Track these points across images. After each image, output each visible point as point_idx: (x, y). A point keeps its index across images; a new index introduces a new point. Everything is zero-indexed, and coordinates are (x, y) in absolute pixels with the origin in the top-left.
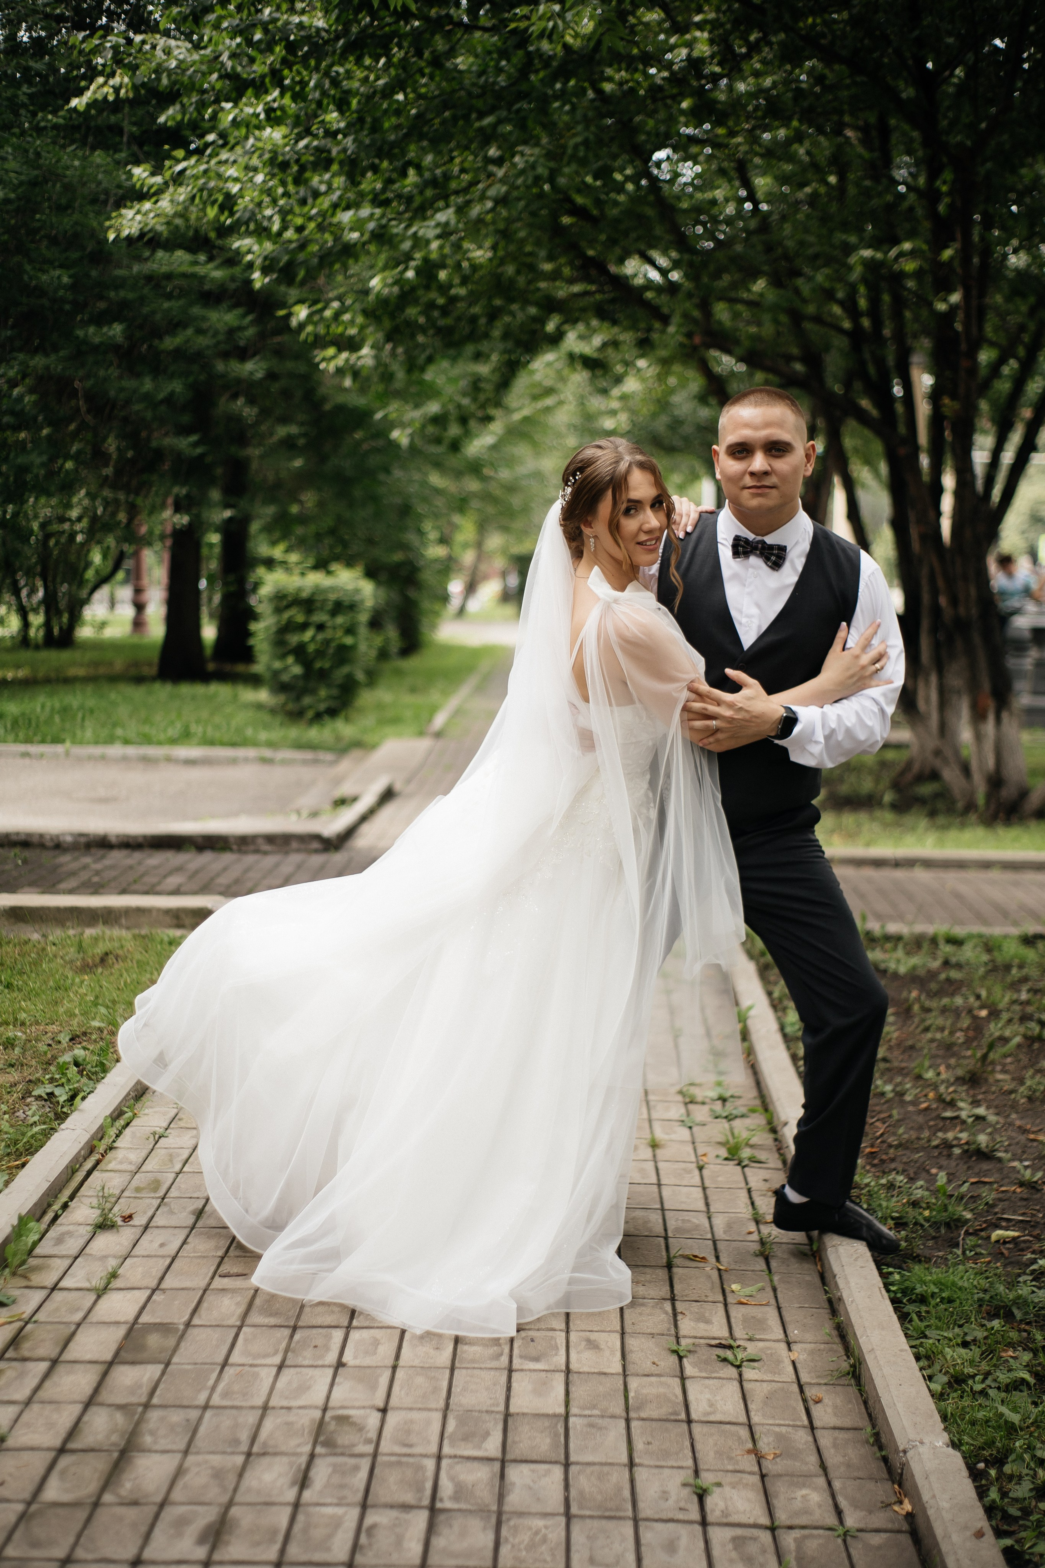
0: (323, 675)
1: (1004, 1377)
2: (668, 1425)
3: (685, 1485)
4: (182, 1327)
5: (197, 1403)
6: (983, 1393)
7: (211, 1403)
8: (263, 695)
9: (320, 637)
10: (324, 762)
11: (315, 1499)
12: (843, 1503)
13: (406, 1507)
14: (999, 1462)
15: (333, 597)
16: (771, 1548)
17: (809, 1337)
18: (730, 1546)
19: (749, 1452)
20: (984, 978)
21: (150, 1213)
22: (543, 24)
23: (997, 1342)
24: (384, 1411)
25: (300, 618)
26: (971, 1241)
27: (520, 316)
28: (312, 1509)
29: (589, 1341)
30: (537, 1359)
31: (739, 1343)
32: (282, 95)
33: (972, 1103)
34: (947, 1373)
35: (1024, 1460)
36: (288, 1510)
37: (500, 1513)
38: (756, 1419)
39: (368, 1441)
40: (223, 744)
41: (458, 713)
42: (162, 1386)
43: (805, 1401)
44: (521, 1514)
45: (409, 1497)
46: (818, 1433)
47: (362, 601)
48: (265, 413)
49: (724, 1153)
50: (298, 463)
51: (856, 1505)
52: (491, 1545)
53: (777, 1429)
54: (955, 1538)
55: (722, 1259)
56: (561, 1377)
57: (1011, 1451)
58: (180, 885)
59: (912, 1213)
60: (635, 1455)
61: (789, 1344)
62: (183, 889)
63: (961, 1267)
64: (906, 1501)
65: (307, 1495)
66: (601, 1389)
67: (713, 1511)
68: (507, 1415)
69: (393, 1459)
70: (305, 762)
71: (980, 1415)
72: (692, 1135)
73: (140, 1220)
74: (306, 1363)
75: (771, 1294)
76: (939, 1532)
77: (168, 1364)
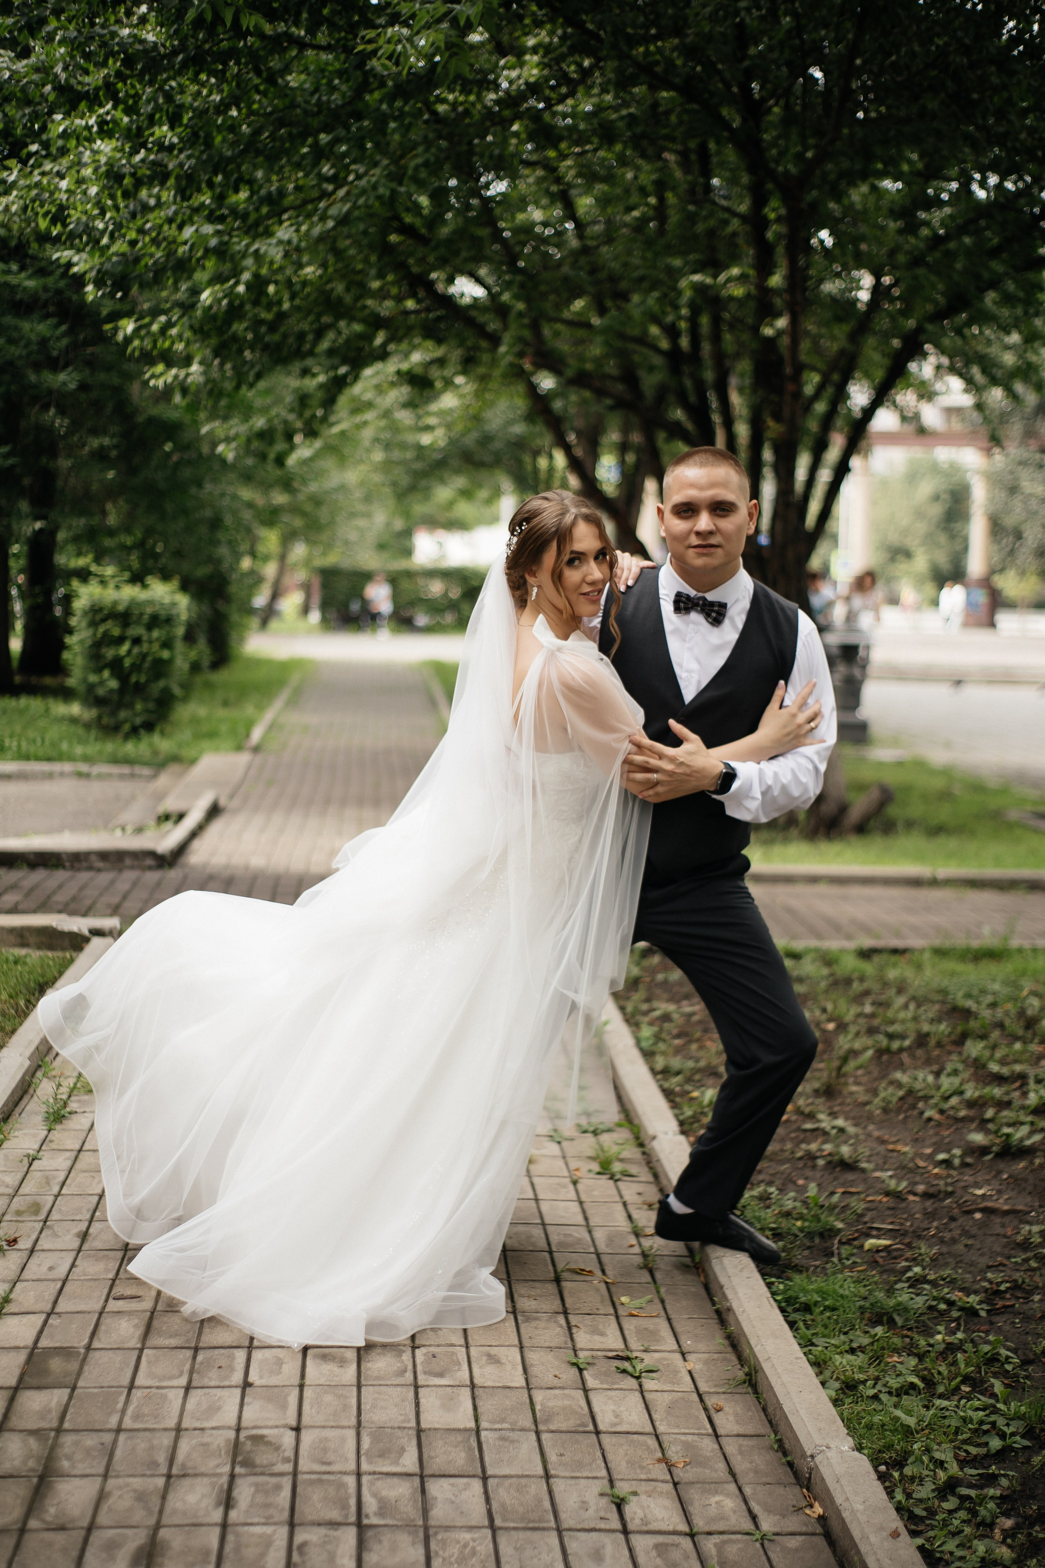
0: (139, 689)
1: (894, 1383)
2: (577, 1436)
3: (602, 1495)
4: (82, 1351)
5: (109, 1426)
6: (875, 1397)
7: (124, 1426)
8: (75, 709)
9: (136, 650)
10: (140, 776)
11: (242, 1520)
12: (756, 1508)
13: (333, 1524)
14: (899, 1464)
15: (149, 610)
16: (694, 1555)
17: (702, 1347)
18: (654, 1553)
19: (659, 1461)
20: (826, 992)
21: (34, 1237)
22: (391, 47)
23: (883, 1348)
24: (297, 1429)
25: (116, 632)
26: (845, 1250)
27: (346, 332)
28: (240, 1529)
29: (489, 1356)
30: (441, 1375)
31: (635, 1354)
32: (115, 107)
33: (830, 1114)
34: (838, 1379)
35: (922, 1462)
36: (217, 1530)
37: (426, 1528)
38: (661, 1428)
39: (286, 1460)
40: (38, 758)
41: (271, 727)
42: (71, 1410)
43: (706, 1409)
44: (447, 1528)
45: (335, 1515)
46: (723, 1440)
47: (178, 615)
48: (76, 425)
49: (596, 1167)
50: (111, 475)
51: (769, 1510)
52: (422, 1559)
53: (683, 1438)
54: (873, 1539)
55: (608, 1272)
56: (467, 1392)
57: (911, 1453)
58: (17, 904)
59: (784, 1224)
60: (550, 1467)
61: (683, 1354)
62: (20, 907)
63: (840, 1276)
64: (817, 1504)
65: (233, 1515)
66: (508, 1402)
67: (632, 1519)
68: (419, 1431)
69: (314, 1477)
70: (121, 777)
71: (877, 1419)
72: (562, 1150)
73: (25, 1244)
74: (213, 1383)
75: (660, 1306)
76: (856, 1533)
77: (74, 1388)
